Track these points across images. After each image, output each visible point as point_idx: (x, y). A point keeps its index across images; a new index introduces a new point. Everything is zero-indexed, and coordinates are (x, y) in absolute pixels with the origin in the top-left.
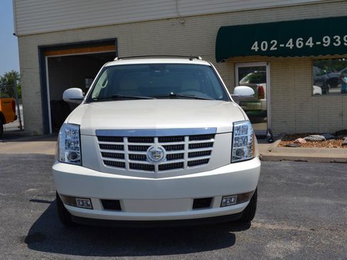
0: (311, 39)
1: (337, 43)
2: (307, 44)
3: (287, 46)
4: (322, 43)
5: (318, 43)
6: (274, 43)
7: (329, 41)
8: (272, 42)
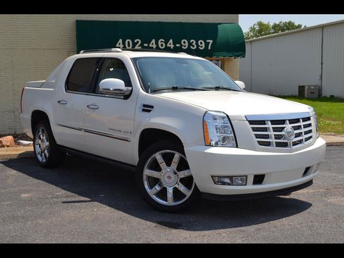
0: (171, 41)
1: (193, 46)
2: (168, 45)
3: (151, 45)
4: (181, 45)
5: (178, 45)
6: (138, 42)
7: (187, 44)
8: (136, 41)
